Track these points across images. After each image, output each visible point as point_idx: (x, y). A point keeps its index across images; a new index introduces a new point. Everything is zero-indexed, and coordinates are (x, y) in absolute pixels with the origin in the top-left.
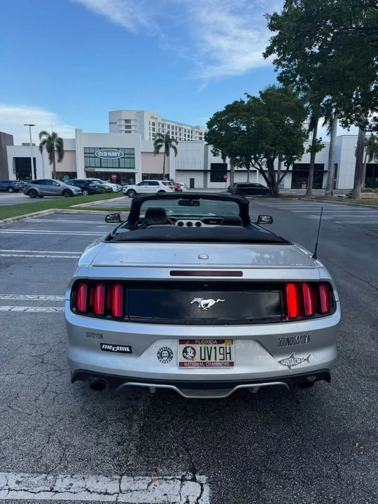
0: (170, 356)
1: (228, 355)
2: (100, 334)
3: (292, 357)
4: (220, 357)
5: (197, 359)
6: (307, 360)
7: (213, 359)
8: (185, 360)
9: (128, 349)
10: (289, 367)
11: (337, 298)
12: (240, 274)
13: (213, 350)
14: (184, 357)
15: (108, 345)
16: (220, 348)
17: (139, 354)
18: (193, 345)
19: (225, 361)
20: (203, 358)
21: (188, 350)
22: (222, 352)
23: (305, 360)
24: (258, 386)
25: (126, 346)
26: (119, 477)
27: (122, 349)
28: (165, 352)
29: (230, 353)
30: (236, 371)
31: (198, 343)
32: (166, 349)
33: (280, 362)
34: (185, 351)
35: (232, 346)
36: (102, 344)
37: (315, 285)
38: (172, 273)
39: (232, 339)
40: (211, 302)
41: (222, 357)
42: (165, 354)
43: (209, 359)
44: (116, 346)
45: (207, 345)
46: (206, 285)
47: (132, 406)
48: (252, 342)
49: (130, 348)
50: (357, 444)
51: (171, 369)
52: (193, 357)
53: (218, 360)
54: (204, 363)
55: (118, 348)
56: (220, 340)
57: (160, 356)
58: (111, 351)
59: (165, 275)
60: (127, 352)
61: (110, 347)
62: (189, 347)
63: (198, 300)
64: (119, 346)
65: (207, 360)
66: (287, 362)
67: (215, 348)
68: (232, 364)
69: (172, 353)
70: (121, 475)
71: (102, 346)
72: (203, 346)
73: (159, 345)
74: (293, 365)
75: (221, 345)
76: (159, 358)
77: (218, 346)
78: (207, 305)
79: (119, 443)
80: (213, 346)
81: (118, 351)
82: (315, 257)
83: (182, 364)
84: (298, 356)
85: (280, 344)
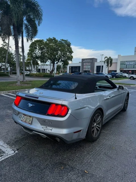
3: (46, 127)
4: (29, 121)
6: (51, 130)
10: (45, 130)
17: (17, 115)
20: (26, 120)
21: (24, 117)
23: (50, 130)
33: (42, 127)
38: (26, 96)
40: (31, 105)
46: (31, 100)
66: (44, 128)
68: (30, 124)
72: (27, 117)
75: (30, 118)
83: (21, 120)
84: (48, 128)
85: (42, 122)
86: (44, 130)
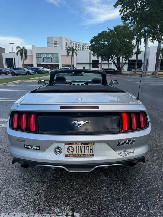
0: (61, 151)
1: (91, 151)
2: (24, 140)
3: (125, 151)
5: (75, 153)
6: (133, 152)
7: (83, 153)
8: (68, 154)
9: (38, 148)
10: (124, 156)
11: (149, 120)
12: (98, 108)
13: (83, 148)
14: (68, 152)
15: (28, 145)
16: (87, 147)
17: (44, 150)
18: (73, 146)
19: (89, 153)
20: (78, 152)
21: (70, 148)
22: (88, 149)
23: (132, 152)
24: (107, 166)
25: (37, 146)
26: (33, 214)
27: (35, 148)
28: (58, 149)
29: (92, 150)
30: (95, 159)
31: (75, 145)
32: (58, 148)
33: (119, 154)
34: (68, 149)
35: (93, 146)
36: (25, 145)
37: (137, 114)
38: (61, 108)
39: (93, 142)
40: (83, 123)
41: (88, 151)
42: (58, 150)
43: (81, 153)
44: (32, 146)
45: (80, 146)
46: (79, 114)
47: (45, 174)
48: (103, 143)
49: (39, 147)
50: (159, 194)
51: (61, 158)
52: (72, 152)
53: (86, 153)
54: (79, 155)
56: (87, 143)
57: (55, 151)
58: (30, 148)
59: (58, 109)
60: (38, 149)
61: (29, 147)
62: (70, 146)
63: (76, 122)
64: (34, 146)
65: (80, 153)
66: (122, 154)
67: (84, 147)
68: (93, 155)
69: (61, 150)
70: (35, 213)
71: (25, 146)
72: (78, 146)
73: (56, 145)
74: (126, 155)
75: (88, 145)
76: (54, 152)
77: (86, 146)
78: (80, 124)
79: (36, 195)
80: (83, 146)
81: (33, 149)
82: (138, 99)
83: (66, 156)
84: (128, 151)
85: (119, 145)
86: (122, 157)
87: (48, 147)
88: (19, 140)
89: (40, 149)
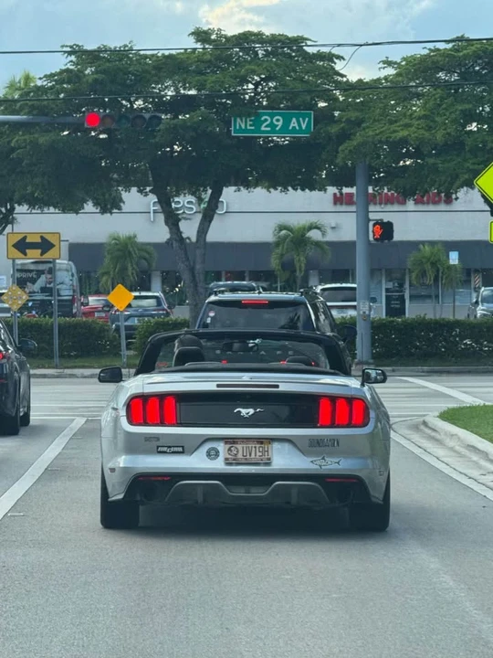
0: (217, 454)
1: (266, 453)
2: (156, 437)
3: (323, 459)
4: (258, 454)
5: (240, 456)
7: (253, 456)
8: (230, 457)
9: (181, 449)
10: (320, 466)
12: (277, 386)
13: (254, 449)
14: (229, 453)
15: (163, 447)
17: (191, 453)
18: (237, 446)
19: (264, 456)
20: (245, 454)
21: (232, 449)
22: (261, 450)
23: (336, 463)
27: (176, 449)
28: (213, 451)
29: (268, 451)
31: (240, 444)
32: (213, 449)
33: (312, 462)
34: (229, 449)
35: (270, 446)
36: (158, 447)
38: (218, 386)
40: (251, 411)
41: (261, 454)
42: (213, 453)
43: (250, 456)
44: (170, 447)
45: (248, 445)
48: (287, 443)
49: (183, 447)
51: (218, 465)
52: (236, 454)
53: (257, 457)
54: (246, 459)
55: (172, 449)
56: (260, 441)
57: (209, 454)
58: (165, 452)
59: (212, 387)
60: (180, 452)
61: (165, 449)
62: (233, 447)
63: (241, 409)
64: (174, 446)
66: (318, 462)
68: (269, 459)
69: (218, 452)
71: (158, 449)
72: (245, 446)
73: (208, 446)
74: (324, 466)
75: (261, 445)
76: (207, 457)
77: (258, 446)
78: (248, 413)
80: (254, 446)
81: (172, 453)
83: (227, 459)
84: (329, 459)
85: (311, 446)
86: (318, 467)
87: (196, 450)
88: (149, 438)
89: (183, 452)
